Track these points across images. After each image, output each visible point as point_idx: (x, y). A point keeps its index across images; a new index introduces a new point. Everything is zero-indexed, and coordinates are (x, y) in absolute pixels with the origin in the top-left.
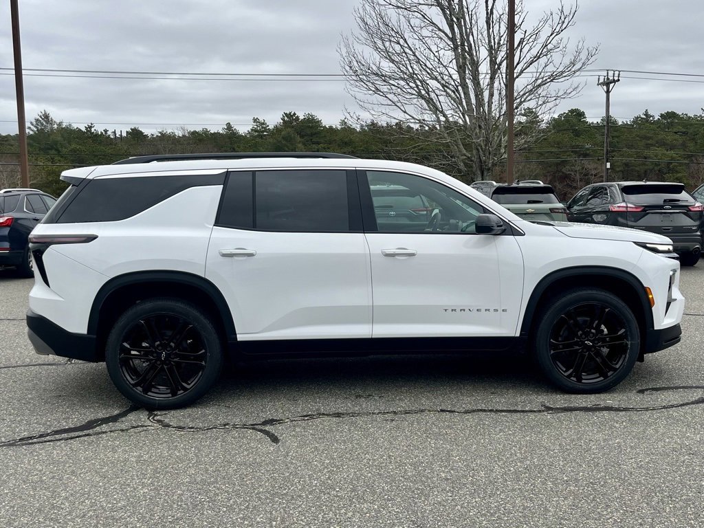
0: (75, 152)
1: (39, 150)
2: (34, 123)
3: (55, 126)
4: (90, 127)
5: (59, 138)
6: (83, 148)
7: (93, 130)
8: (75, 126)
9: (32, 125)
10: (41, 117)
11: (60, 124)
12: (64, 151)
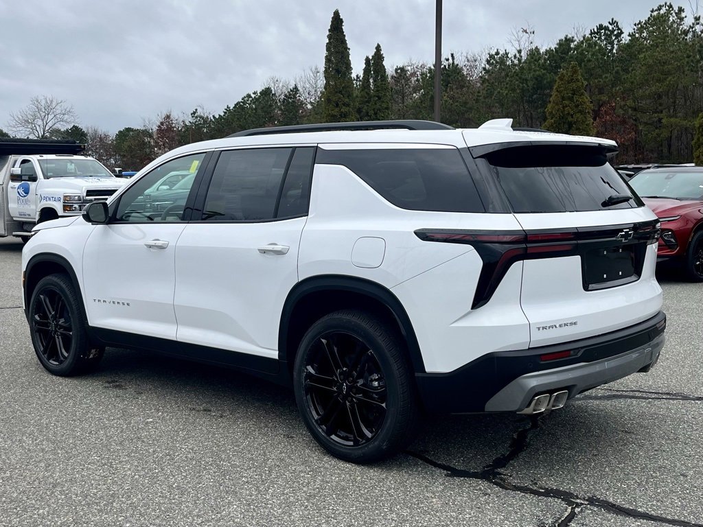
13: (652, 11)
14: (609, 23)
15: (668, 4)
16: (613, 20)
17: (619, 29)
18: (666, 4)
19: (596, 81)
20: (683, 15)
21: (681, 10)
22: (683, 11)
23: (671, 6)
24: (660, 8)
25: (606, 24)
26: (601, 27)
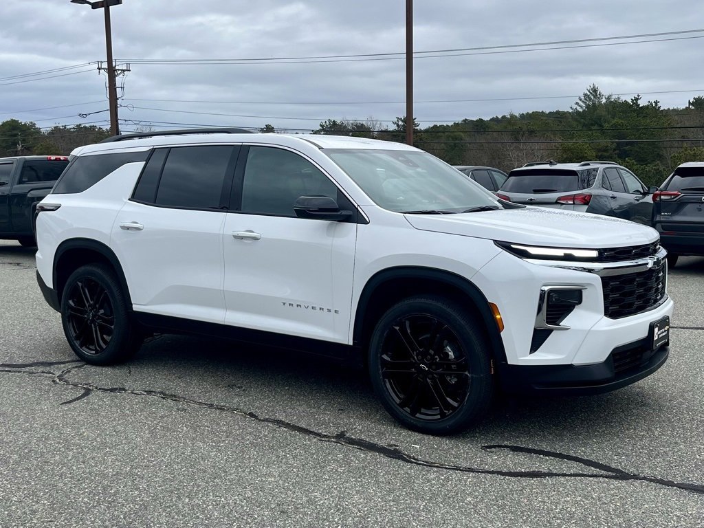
0: (616, 126)
1: (583, 127)
2: (583, 98)
3: (604, 101)
4: (637, 99)
5: (604, 113)
6: (624, 122)
7: (639, 102)
8: (623, 99)
9: (581, 100)
10: (589, 91)
11: (609, 98)
12: (606, 126)
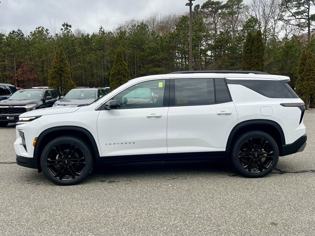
13: (36, 29)
14: (18, 30)
15: (42, 27)
16: (19, 29)
17: (22, 33)
18: (41, 27)
19: (18, 53)
20: (48, 32)
21: (47, 30)
22: (48, 30)
23: (43, 28)
24: (39, 28)
25: (16, 30)
26: (14, 32)
